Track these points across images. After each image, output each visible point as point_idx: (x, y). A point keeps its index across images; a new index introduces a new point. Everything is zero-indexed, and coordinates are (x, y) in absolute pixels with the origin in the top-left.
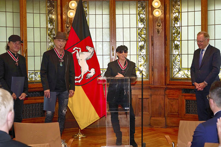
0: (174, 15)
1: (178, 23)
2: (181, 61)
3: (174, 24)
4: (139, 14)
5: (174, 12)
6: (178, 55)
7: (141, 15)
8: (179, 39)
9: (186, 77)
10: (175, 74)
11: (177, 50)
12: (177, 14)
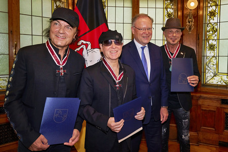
0: (210, 9)
1: (216, 19)
2: (217, 65)
3: (209, 20)
4: (166, 8)
5: (209, 5)
6: (214, 56)
7: (169, 10)
8: (216, 38)
9: (224, 84)
10: (208, 79)
11: (212, 51)
12: (214, 8)
